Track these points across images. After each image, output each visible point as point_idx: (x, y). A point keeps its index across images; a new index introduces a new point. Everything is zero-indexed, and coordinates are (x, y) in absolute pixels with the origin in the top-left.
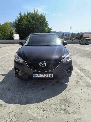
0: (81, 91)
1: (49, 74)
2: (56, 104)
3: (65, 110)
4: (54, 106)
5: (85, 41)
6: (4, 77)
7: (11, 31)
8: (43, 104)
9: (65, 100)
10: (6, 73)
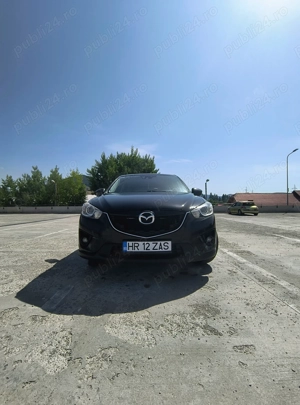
0: (244, 289)
1: (163, 243)
2: (182, 315)
3: (206, 327)
4: (177, 319)
5: (239, 207)
6: (51, 265)
7: (81, 189)
8: (147, 314)
9: (203, 307)
10: (59, 259)
